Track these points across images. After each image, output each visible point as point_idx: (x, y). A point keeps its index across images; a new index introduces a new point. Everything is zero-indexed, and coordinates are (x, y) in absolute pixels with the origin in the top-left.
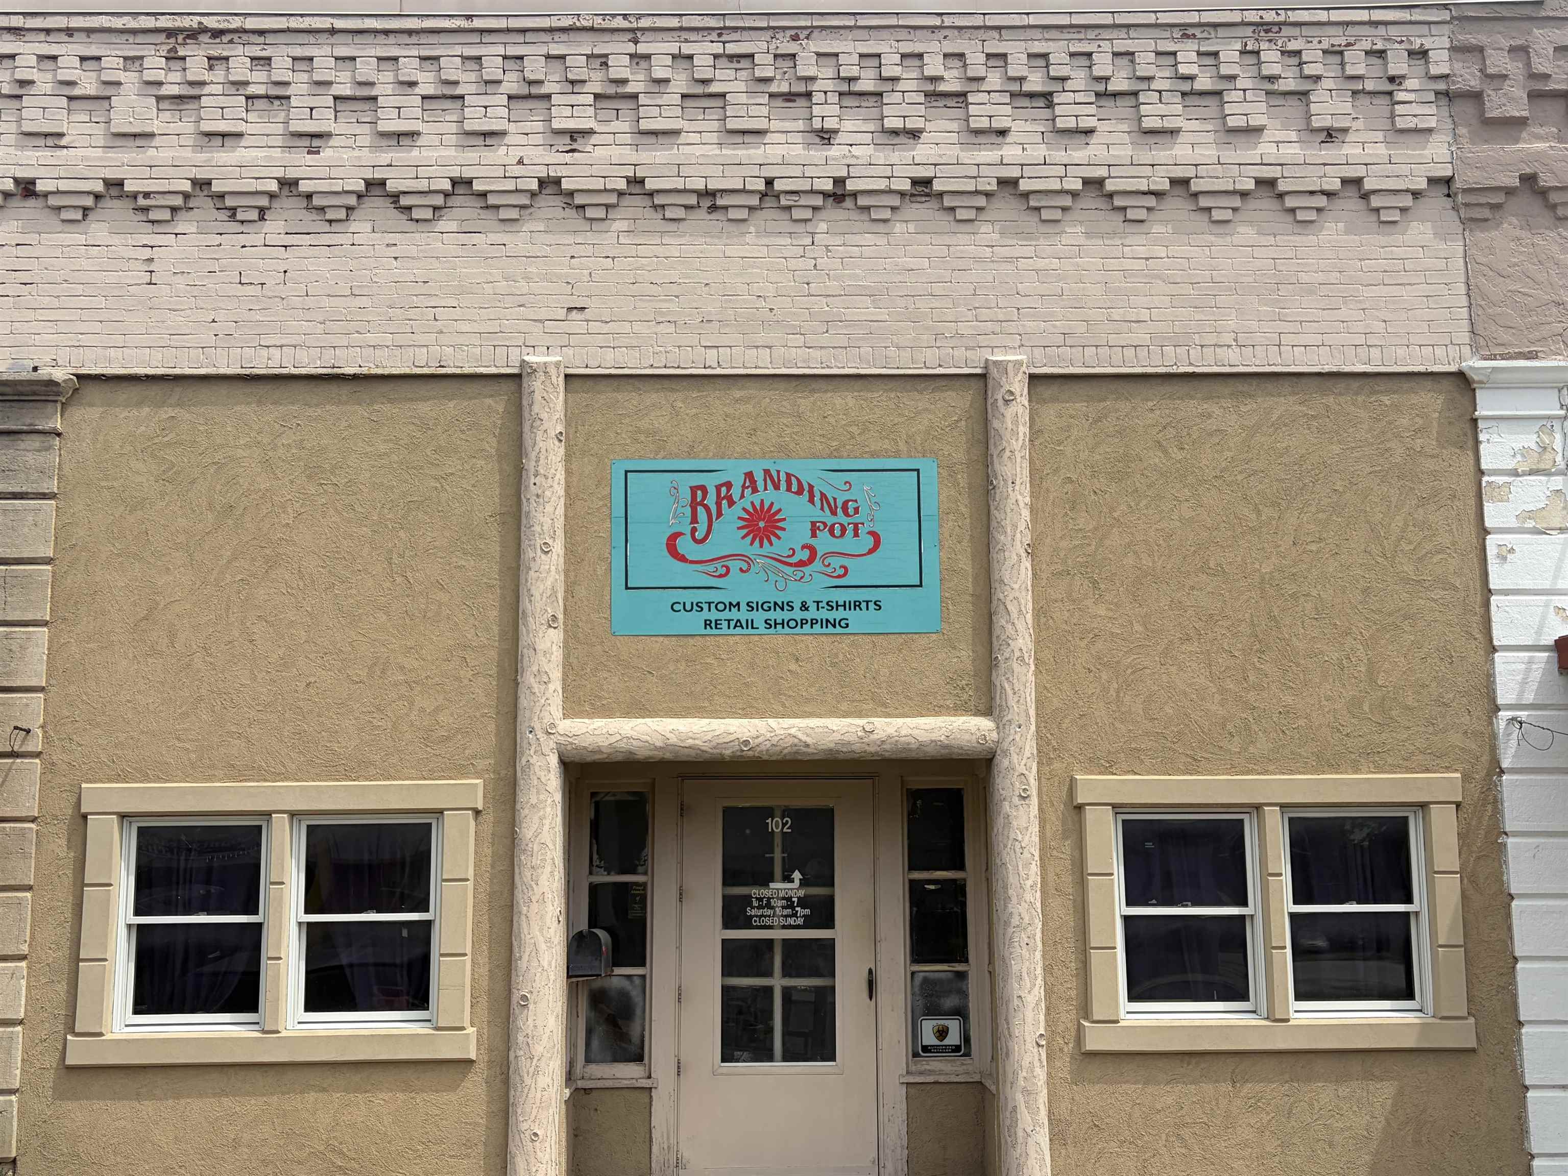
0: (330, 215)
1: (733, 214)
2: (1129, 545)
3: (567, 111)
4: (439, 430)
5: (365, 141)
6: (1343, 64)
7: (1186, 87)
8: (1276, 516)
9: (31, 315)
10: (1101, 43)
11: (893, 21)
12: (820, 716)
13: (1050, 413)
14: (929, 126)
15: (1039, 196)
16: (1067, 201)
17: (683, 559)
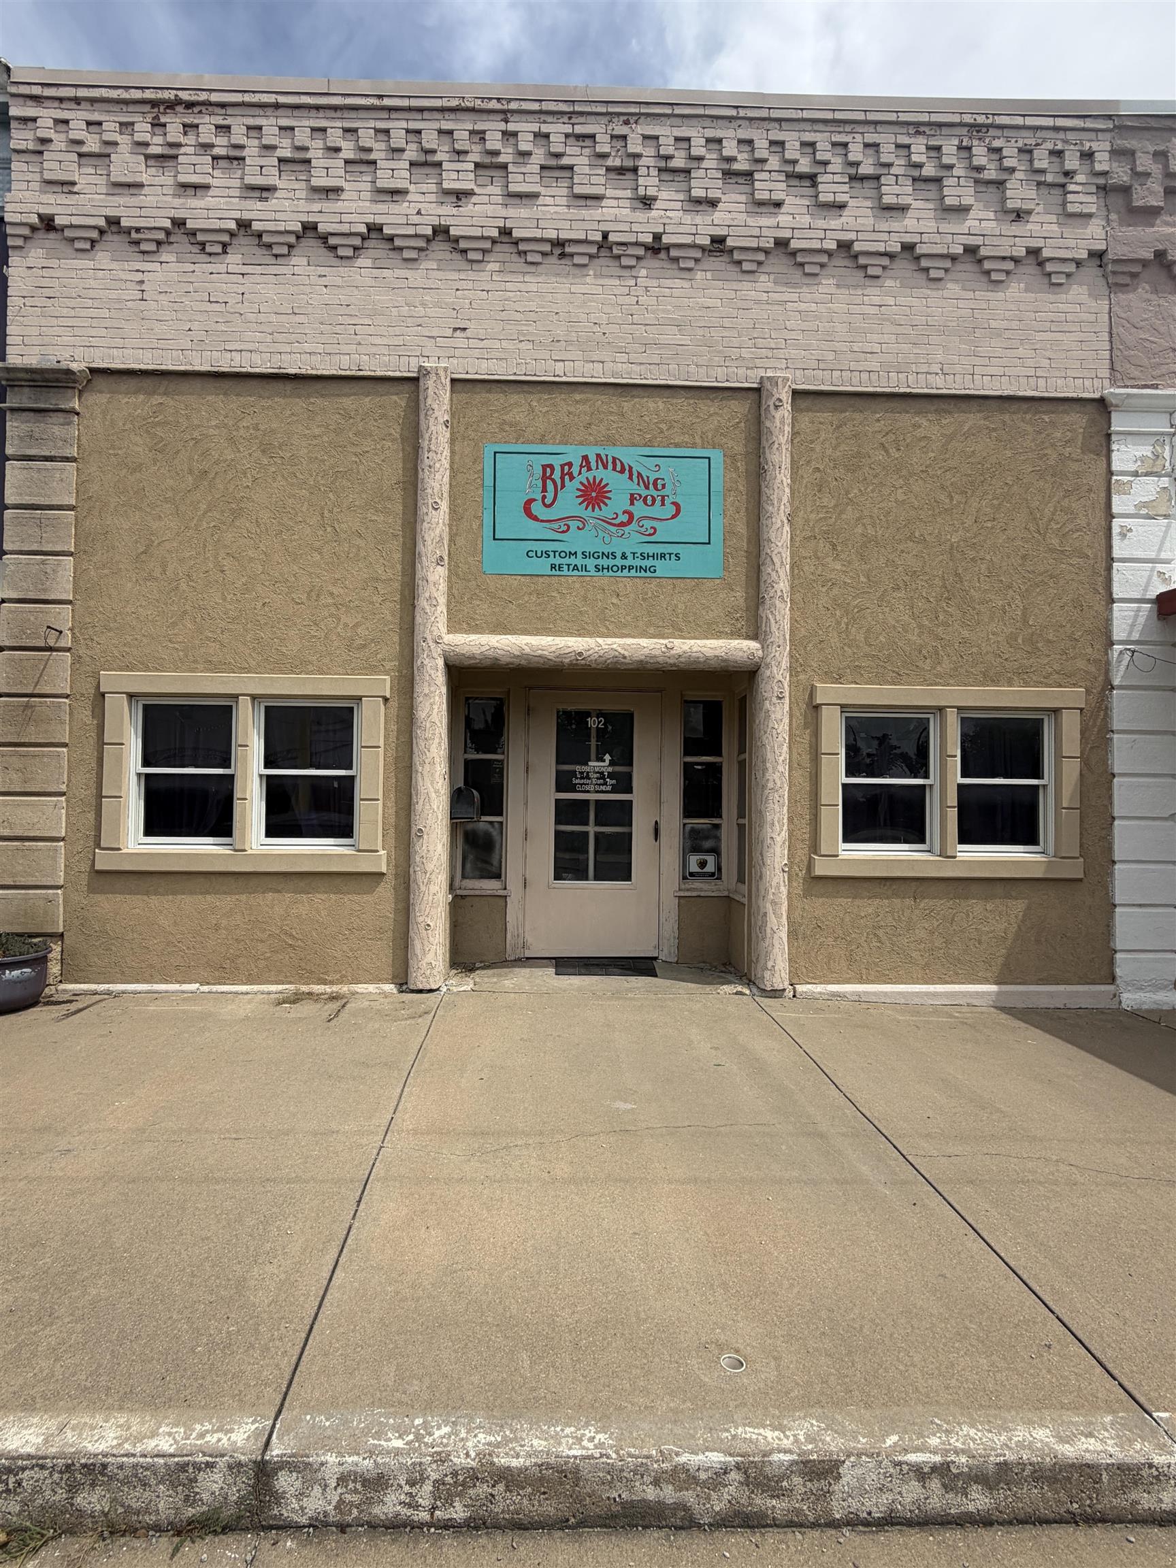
0: (276, 250)
1: (577, 260)
2: (858, 519)
3: (454, 175)
4: (359, 418)
5: (303, 194)
6: (1031, 161)
7: (916, 173)
8: (964, 500)
9: (54, 322)
10: (855, 135)
11: (700, 111)
12: (634, 637)
13: (805, 420)
14: (724, 198)
15: (804, 254)
16: (824, 259)
17: (535, 519)
